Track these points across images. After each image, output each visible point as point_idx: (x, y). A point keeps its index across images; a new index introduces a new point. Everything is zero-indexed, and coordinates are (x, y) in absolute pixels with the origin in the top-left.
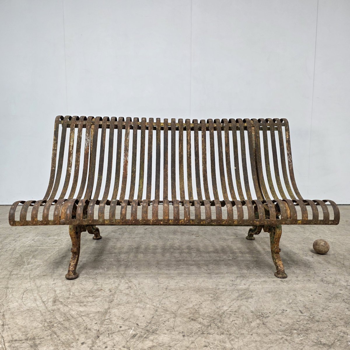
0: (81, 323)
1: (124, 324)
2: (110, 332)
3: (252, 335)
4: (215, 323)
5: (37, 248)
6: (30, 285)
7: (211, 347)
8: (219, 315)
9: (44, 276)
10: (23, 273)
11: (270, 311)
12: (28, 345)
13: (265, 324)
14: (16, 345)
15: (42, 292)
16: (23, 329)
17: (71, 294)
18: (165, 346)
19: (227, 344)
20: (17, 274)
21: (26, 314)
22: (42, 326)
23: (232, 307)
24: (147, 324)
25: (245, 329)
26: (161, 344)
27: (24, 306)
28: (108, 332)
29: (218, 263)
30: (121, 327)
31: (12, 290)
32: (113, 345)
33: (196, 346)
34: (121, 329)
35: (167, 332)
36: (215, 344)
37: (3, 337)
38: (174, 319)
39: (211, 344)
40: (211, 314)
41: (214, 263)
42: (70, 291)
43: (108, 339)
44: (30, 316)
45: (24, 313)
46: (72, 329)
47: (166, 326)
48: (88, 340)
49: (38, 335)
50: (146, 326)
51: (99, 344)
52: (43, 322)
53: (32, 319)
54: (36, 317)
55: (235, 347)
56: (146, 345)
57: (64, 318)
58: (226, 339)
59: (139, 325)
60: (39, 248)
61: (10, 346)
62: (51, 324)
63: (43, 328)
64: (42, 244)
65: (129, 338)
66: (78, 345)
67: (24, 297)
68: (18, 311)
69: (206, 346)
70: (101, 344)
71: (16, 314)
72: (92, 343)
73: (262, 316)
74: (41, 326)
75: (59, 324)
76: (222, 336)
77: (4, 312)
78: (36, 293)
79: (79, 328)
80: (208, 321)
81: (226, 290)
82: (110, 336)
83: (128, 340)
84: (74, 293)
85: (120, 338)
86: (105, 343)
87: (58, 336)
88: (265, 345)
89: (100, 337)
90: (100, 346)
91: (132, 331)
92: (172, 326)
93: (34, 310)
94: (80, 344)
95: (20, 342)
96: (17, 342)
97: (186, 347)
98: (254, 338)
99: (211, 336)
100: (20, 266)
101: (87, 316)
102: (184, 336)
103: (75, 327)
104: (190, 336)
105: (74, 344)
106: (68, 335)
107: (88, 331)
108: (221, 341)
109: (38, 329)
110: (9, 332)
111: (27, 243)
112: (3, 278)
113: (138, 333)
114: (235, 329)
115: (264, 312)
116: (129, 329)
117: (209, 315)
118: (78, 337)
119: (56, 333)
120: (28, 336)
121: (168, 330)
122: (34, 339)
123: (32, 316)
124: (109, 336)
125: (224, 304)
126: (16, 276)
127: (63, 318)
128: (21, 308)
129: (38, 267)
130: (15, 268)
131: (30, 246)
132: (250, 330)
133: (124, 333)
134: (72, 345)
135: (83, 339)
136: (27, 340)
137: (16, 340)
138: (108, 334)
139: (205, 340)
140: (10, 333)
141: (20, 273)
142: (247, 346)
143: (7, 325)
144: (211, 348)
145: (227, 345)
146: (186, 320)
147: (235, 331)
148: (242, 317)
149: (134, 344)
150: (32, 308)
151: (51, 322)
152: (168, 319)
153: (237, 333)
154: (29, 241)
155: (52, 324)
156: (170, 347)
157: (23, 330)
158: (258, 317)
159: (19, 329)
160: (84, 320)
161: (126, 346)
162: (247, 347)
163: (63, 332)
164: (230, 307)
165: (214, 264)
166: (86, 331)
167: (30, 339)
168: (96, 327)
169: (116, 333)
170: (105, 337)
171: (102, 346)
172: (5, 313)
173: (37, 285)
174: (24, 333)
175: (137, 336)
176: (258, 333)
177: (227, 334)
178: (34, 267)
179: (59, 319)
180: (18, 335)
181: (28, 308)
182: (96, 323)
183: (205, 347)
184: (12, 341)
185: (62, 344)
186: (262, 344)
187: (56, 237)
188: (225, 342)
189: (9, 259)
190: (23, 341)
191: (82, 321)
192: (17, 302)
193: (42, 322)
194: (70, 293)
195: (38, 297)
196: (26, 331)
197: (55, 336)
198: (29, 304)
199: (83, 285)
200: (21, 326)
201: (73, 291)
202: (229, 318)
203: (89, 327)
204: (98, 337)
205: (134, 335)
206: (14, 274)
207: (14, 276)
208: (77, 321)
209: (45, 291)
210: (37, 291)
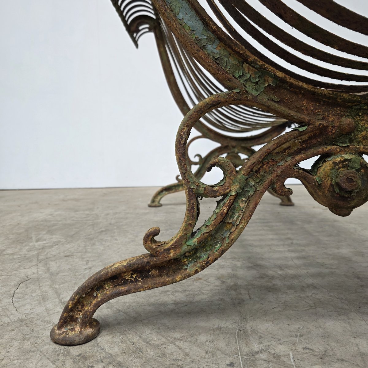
0: (180, 363)
5: (56, 222)
6: (35, 271)
9: (66, 256)
10: (26, 253)
15: (62, 284)
20: (12, 254)
21: (13, 333)
27: (14, 312)
44: (24, 339)
45: (10, 328)
52: (59, 358)
53: (27, 345)
54: (39, 341)
57: (124, 346)
60: (60, 222)
62: (83, 363)
64: (64, 219)
67: (17, 293)
78: (48, 285)
93: (38, 322)
100: (22, 243)
101: (191, 342)
111: (41, 218)
123: (28, 337)
126: (11, 257)
127: (119, 346)
128: (6, 316)
129: (55, 245)
130: (12, 246)
131: (46, 221)
141: (20, 253)
150: (32, 316)
151: (85, 358)
154: (44, 216)
155: (87, 363)
160: (187, 354)
173: (51, 271)
178: (48, 244)
179: (106, 347)
181: (24, 317)
182: (232, 365)
187: (87, 212)
191: (182, 355)
193: (58, 355)
195: (51, 293)
198: (28, 307)
206: (8, 254)
207: (7, 256)
208: (164, 355)
209: (67, 282)
210: (50, 282)
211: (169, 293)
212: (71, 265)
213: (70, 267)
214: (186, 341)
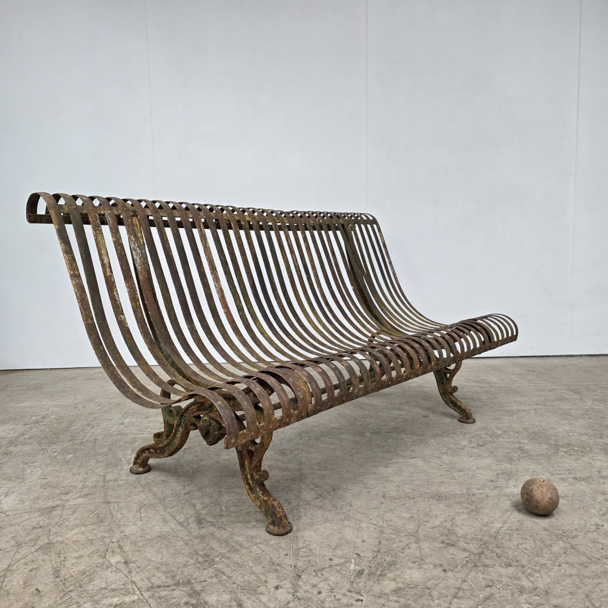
0: (260, 555)
1: (334, 554)
2: (316, 568)
3: (560, 566)
4: (489, 548)
6: (145, 497)
7: (498, 587)
8: (491, 536)
11: (576, 527)
12: (182, 593)
13: (576, 549)
14: (163, 593)
15: (172, 508)
16: (164, 567)
17: (224, 508)
18: (419, 587)
19: (523, 582)
20: (115, 480)
21: (159, 544)
22: (194, 562)
23: (507, 522)
24: (375, 554)
25: (544, 557)
26: (410, 584)
27: (150, 531)
28: (314, 569)
29: (456, 454)
30: (331, 560)
31: (118, 506)
32: (330, 588)
33: (471, 586)
34: (333, 563)
35: (413, 565)
36: (504, 583)
37: (134, 583)
38: (417, 545)
39: (496, 583)
40: (477, 535)
41: (450, 454)
42: (219, 504)
43: (317, 579)
44: (168, 547)
45: (154, 542)
46: (248, 565)
47: (407, 555)
48: (284, 582)
49: (194, 576)
50: (374, 557)
51: (305, 588)
53: (172, 551)
54: (177, 548)
55: (539, 586)
56: (387, 587)
57: (228, 549)
58: (520, 574)
59: (361, 555)
60: (138, 436)
61: (152, 596)
63: (199, 565)
64: (140, 430)
65: (353, 577)
66: (271, 590)
67: (143, 517)
68: (142, 539)
69: (489, 586)
70: (308, 588)
71: (141, 544)
72: (292, 586)
73: (564, 536)
74: (192, 561)
75: (222, 557)
76: (510, 570)
77: (118, 541)
78: (162, 510)
79: (260, 564)
80: (476, 546)
81: (487, 496)
82: (319, 574)
83: (352, 580)
84: (227, 507)
85: (336, 577)
86: (314, 586)
87: (229, 577)
88: (589, 581)
89: (303, 577)
90: (308, 591)
91: (352, 566)
92: (419, 556)
93: (170, 537)
94: (273, 589)
95: (168, 589)
96: (161, 589)
97: (455, 588)
98: (566, 571)
99: (492, 569)
100: (116, 467)
101: (265, 544)
102: (445, 571)
103: (253, 562)
104: (456, 571)
105: (262, 589)
106: (246, 575)
107: (279, 568)
108: (511, 577)
109: (190, 567)
110: (140, 573)
111: (113, 429)
112: (94, 487)
113: (365, 568)
114: (527, 557)
115: (565, 528)
116: (346, 562)
117: (475, 536)
118: (264, 578)
119: (223, 573)
120: (177, 578)
121: (414, 562)
122: (189, 582)
123: (169, 546)
124: (316, 574)
125: (493, 519)
126: (116, 483)
127: (225, 549)
128: (146, 534)
130: (109, 470)
131: (121, 434)
132: (553, 559)
133: (341, 568)
134: (260, 591)
135: (275, 581)
136: (177, 584)
137: (159, 587)
138: (314, 571)
139: (484, 576)
140: (144, 576)
141: (121, 478)
142: (559, 583)
143: (134, 562)
144: (499, 589)
145: (524, 584)
146: (438, 546)
147: (529, 561)
148: (531, 539)
149: (366, 586)
150: (164, 533)
151: (208, 556)
152: (408, 545)
153: (534, 564)
154: (116, 426)
155: (210, 558)
156: (429, 589)
157: (164, 569)
158: (559, 537)
159: (158, 569)
160: (263, 551)
161: (352, 590)
162: (559, 585)
163: (235, 570)
164: (505, 523)
165: (451, 456)
166: (274, 568)
167: (184, 584)
168: (288, 561)
169: (327, 570)
170: (311, 576)
171: (311, 590)
172: (121, 543)
173: (158, 496)
174: (168, 575)
175: (365, 573)
176: (570, 563)
177: (518, 566)
179: (218, 549)
180: (159, 578)
181: (159, 534)
182: (286, 555)
183: (487, 587)
184: (152, 587)
185: (241, 589)
186: (583, 580)
188: (519, 579)
189: (92, 456)
190: (172, 588)
191: (261, 551)
192: (135, 524)
193: (192, 555)
194: (220, 508)
195: (168, 516)
196: (170, 571)
197: (224, 577)
198: (157, 527)
199: (239, 494)
200: (159, 563)
201: (225, 505)
202: (510, 540)
203: (277, 561)
204: (300, 577)
205: (359, 571)
206: (111, 480)
207: (112, 482)
208: (251, 552)
209: (175, 506)
210: (162, 506)
211: (251, 513)
212: (172, 490)
213: (172, 492)
214: (263, 544)
